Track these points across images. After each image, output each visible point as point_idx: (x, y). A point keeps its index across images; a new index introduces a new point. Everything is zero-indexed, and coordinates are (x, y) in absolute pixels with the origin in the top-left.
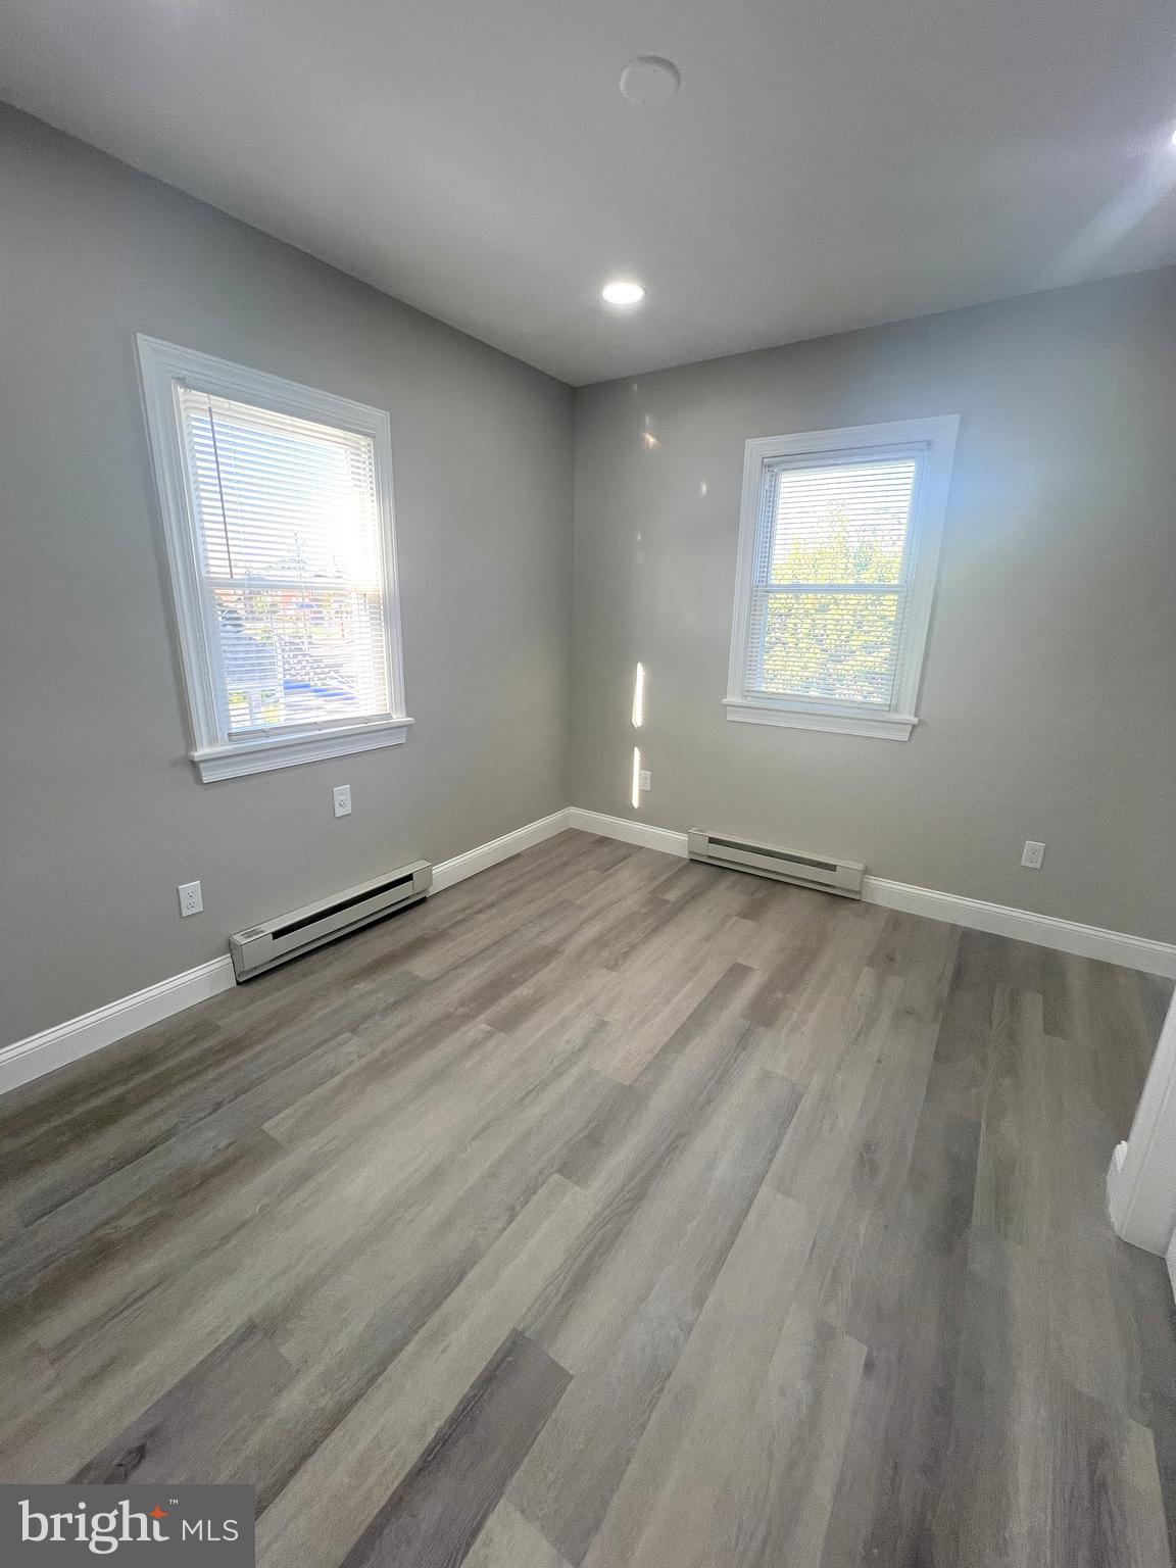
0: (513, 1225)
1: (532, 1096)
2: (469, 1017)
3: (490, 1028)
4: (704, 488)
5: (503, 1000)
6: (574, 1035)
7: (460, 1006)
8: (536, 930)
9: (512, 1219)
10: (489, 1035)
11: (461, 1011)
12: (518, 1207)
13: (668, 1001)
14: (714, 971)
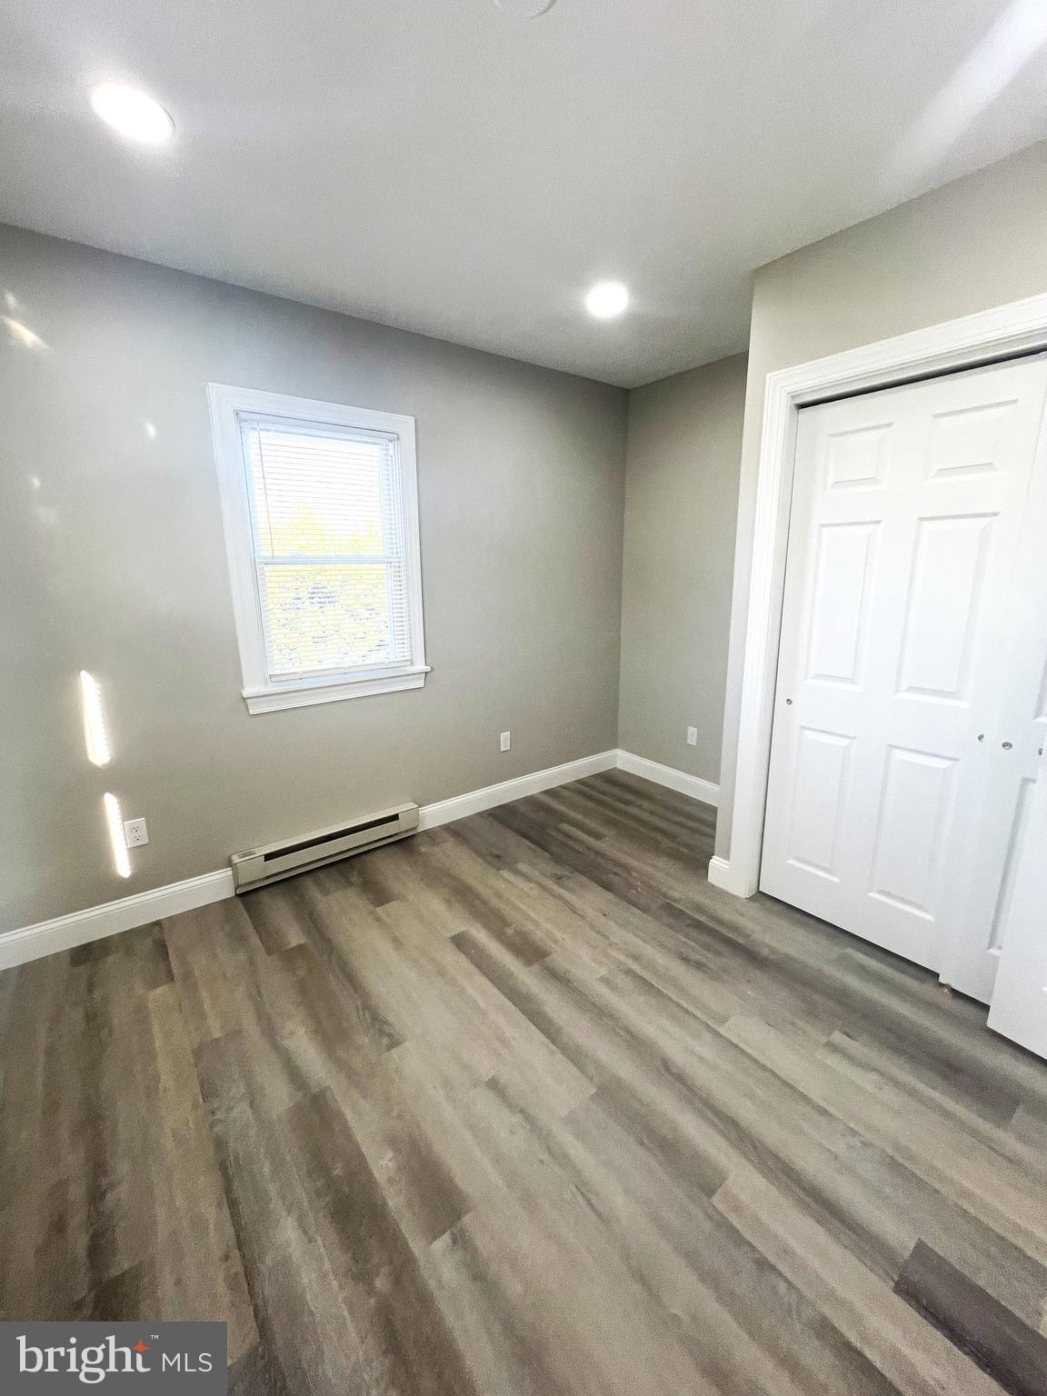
0: (780, 1267)
1: (594, 1201)
2: (404, 1268)
3: (446, 1237)
4: (151, 430)
5: (391, 1203)
6: (501, 1121)
7: (370, 1284)
8: (242, 1111)
9: (773, 1268)
10: (462, 1241)
11: (381, 1283)
12: (757, 1256)
13: (484, 1014)
14: (454, 960)
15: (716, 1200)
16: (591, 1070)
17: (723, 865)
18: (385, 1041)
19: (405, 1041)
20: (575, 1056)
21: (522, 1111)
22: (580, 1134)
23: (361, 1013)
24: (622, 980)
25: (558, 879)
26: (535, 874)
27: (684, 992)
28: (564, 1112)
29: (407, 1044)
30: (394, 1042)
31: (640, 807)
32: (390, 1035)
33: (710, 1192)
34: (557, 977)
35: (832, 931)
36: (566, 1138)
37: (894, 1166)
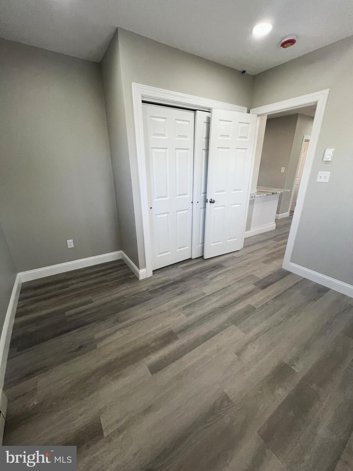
15: (256, 307)
16: (226, 325)
17: (144, 271)
18: (225, 403)
19: (224, 392)
20: (222, 328)
21: (246, 345)
22: (249, 330)
23: (208, 424)
24: (188, 311)
25: (118, 321)
26: (108, 331)
27: (193, 298)
28: (243, 334)
29: (225, 391)
30: (225, 398)
31: (73, 284)
32: (222, 401)
33: (255, 309)
34: (184, 330)
35: (171, 266)
36: (251, 334)
37: (239, 282)
